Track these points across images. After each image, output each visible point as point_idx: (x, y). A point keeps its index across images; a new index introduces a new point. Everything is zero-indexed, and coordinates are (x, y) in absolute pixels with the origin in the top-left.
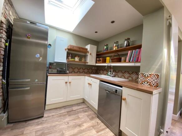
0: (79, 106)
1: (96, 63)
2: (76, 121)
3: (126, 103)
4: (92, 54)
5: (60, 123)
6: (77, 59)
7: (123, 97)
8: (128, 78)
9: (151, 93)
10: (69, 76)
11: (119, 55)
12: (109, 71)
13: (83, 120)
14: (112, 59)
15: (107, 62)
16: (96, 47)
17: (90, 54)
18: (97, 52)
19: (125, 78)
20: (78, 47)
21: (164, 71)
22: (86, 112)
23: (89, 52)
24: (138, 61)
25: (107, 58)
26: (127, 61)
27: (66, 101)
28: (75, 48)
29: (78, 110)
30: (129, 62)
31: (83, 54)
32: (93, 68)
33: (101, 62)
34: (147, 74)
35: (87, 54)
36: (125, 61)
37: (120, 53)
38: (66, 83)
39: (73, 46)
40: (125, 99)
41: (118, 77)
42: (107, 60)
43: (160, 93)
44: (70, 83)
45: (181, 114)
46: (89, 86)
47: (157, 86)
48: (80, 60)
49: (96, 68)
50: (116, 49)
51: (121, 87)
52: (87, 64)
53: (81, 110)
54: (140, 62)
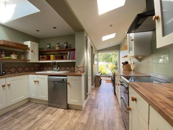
0: (25, 107)
1: (39, 60)
2: (28, 118)
3: (70, 85)
4: (34, 51)
5: (9, 127)
6: (13, 57)
7: (68, 82)
8: (68, 70)
9: (81, 76)
10: (7, 78)
11: (61, 54)
12: (54, 67)
13: (35, 114)
14: (55, 57)
15: (51, 59)
16: (37, 44)
17: (32, 51)
18: (40, 49)
19: (67, 70)
20: (15, 43)
21: (86, 64)
22: (35, 107)
23: (30, 49)
24: (74, 59)
25: (51, 56)
26: (68, 59)
27: (6, 107)
28: (10, 44)
29: (26, 110)
30: (69, 59)
31: (22, 51)
32: (36, 65)
33: (44, 59)
34: (79, 66)
35: (28, 51)
36: (66, 59)
37: (61, 52)
38: (4, 86)
39: (8, 42)
40: (69, 83)
41: (62, 71)
42: (51, 57)
43: (85, 75)
44: (9, 85)
45: (95, 85)
46: (36, 83)
47: (83, 72)
48: (19, 57)
49: (39, 65)
50: (58, 49)
51: (66, 76)
52: (28, 62)
53: (30, 108)
54: (75, 59)
